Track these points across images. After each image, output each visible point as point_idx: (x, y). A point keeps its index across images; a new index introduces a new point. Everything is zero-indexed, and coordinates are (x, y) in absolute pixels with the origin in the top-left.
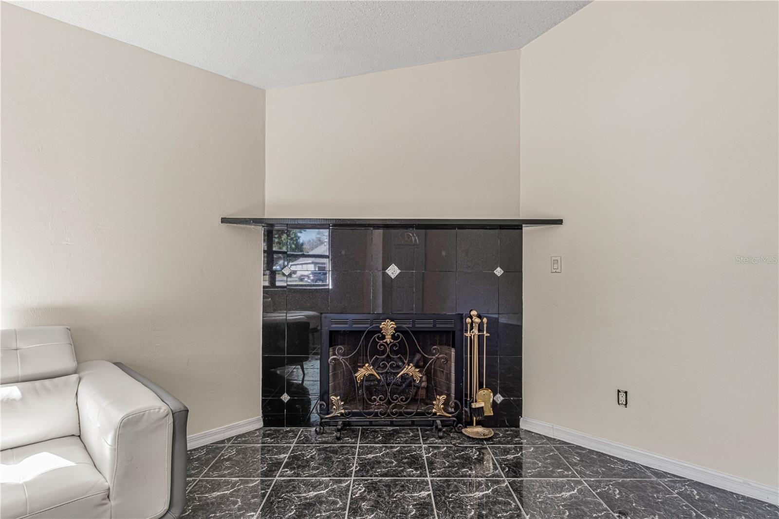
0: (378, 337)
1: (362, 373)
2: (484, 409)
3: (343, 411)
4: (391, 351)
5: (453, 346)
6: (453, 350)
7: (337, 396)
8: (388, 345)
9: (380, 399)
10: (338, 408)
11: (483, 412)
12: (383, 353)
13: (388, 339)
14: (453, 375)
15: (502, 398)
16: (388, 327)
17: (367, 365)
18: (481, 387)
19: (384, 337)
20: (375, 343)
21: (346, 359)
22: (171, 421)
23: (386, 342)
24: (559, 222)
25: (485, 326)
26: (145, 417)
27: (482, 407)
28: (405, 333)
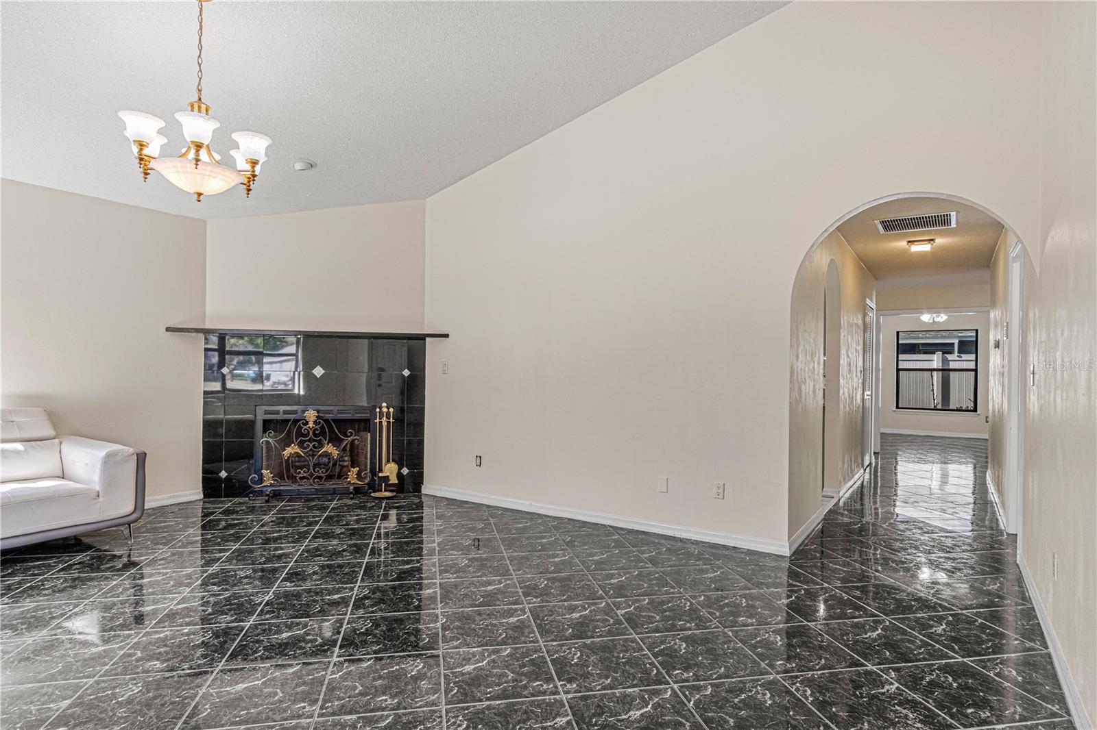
0: (303, 423)
1: (288, 451)
2: (390, 478)
3: (272, 482)
4: (315, 434)
5: (369, 432)
6: (369, 434)
7: (267, 470)
8: (311, 429)
9: (304, 471)
10: (268, 480)
11: (389, 480)
12: (306, 436)
13: (311, 425)
14: (369, 454)
15: (408, 471)
16: (311, 415)
17: (293, 445)
18: (388, 461)
19: (307, 423)
20: (300, 428)
21: (275, 441)
22: (136, 458)
23: (309, 427)
24: (447, 336)
25: (392, 414)
26: (121, 453)
27: (388, 476)
28: (326, 421)
